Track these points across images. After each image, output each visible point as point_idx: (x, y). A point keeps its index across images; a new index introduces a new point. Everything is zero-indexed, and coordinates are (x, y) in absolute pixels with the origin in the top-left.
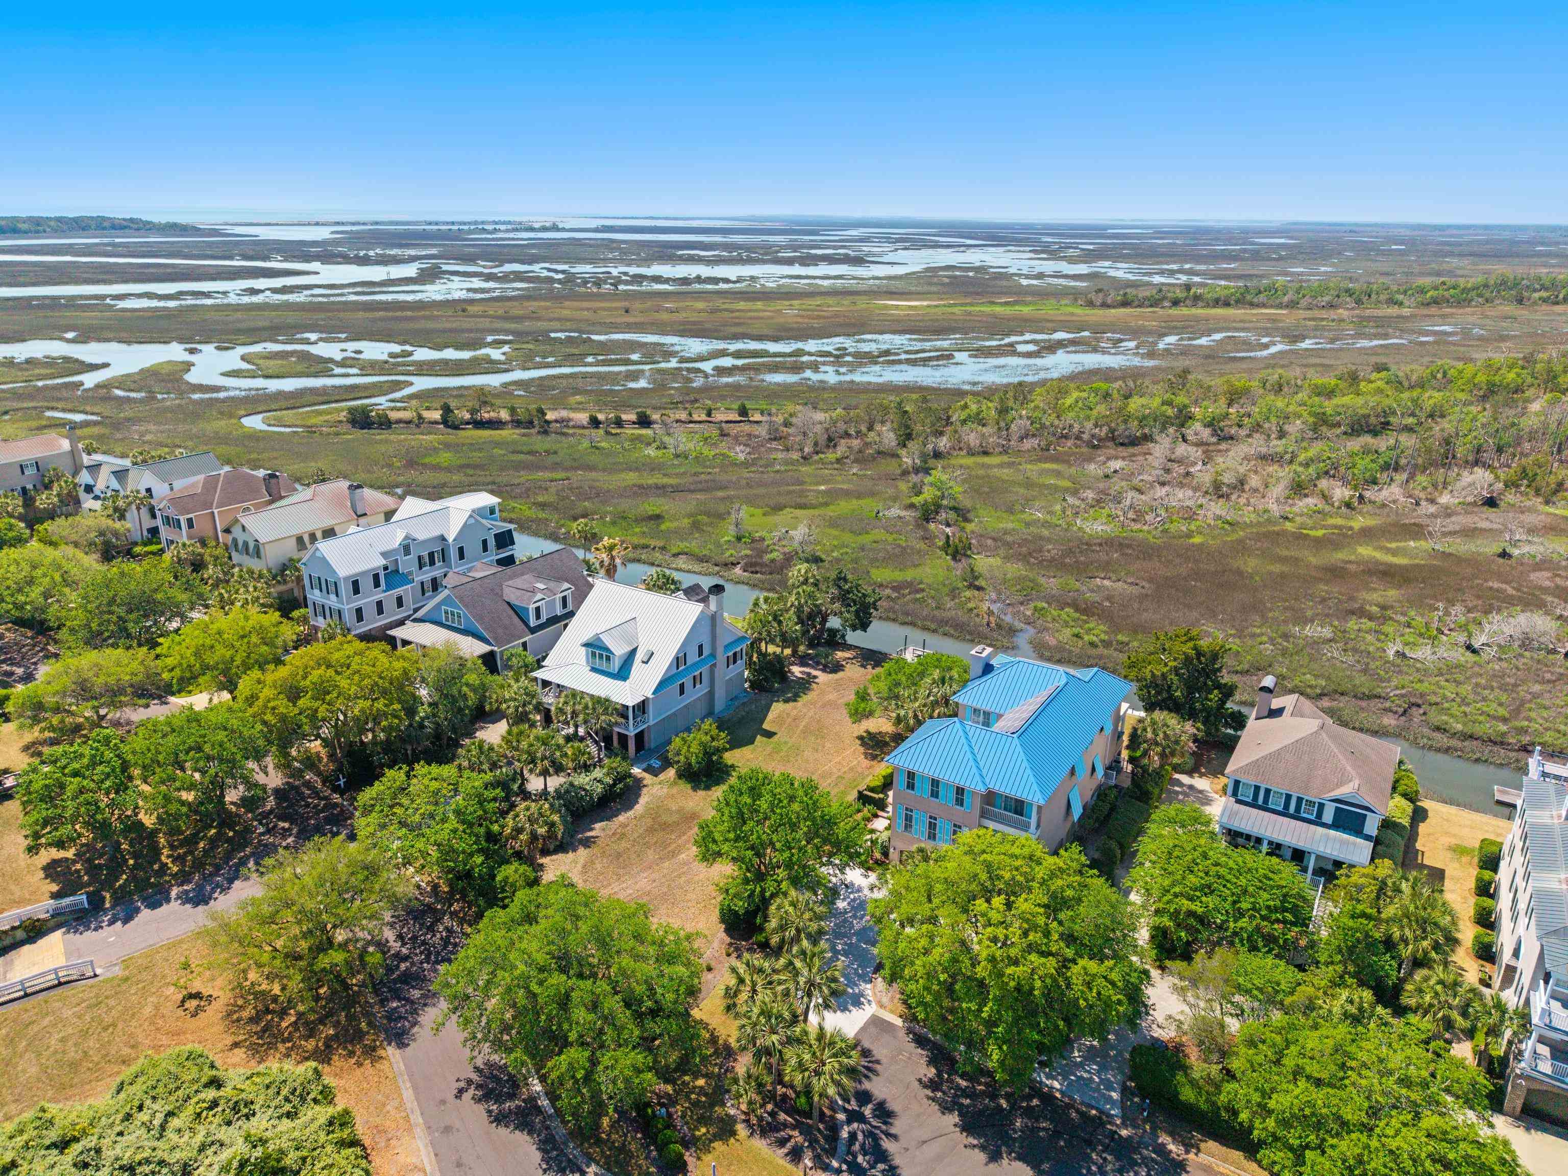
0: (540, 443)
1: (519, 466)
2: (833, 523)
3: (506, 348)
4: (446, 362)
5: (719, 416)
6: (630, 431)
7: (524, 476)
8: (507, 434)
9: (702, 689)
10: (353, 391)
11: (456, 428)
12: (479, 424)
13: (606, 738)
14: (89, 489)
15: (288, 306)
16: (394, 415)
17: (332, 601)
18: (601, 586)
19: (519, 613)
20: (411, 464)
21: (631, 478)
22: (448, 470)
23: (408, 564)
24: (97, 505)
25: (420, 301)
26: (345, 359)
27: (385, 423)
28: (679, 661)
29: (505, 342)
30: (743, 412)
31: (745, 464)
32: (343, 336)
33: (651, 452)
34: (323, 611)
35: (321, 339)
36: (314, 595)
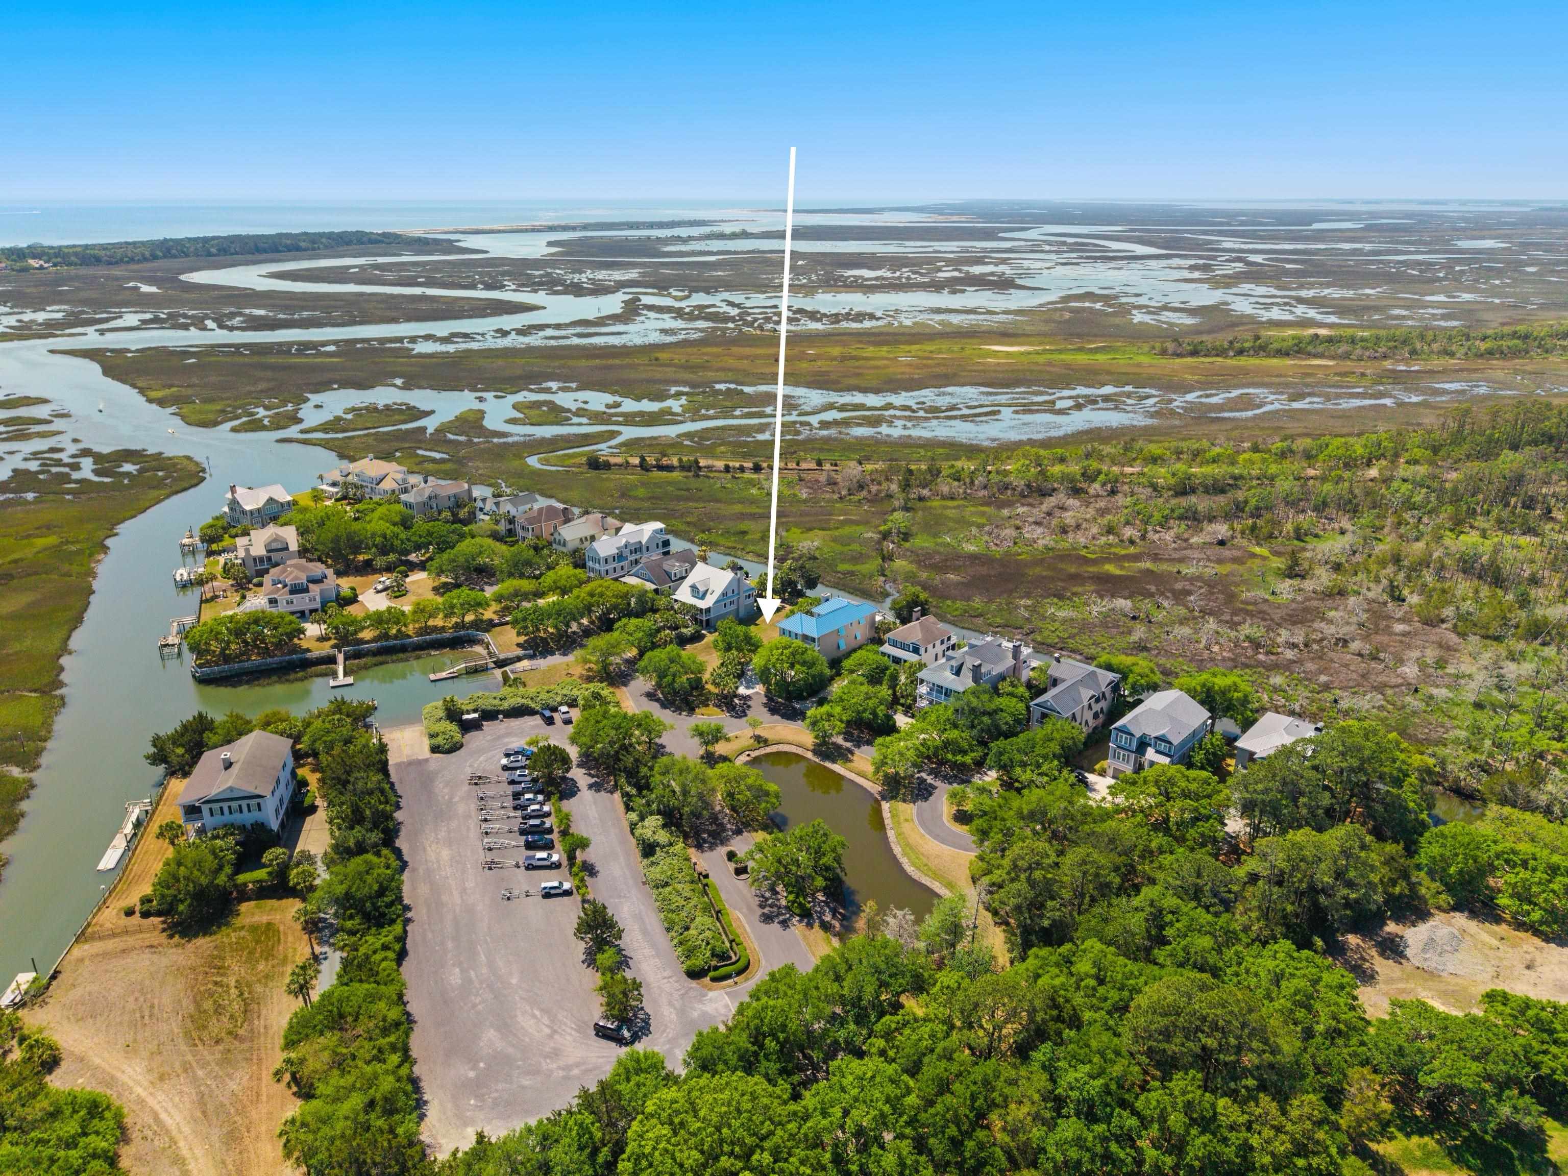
0: (694, 483)
1: (679, 499)
2: (835, 540)
3: (683, 400)
4: (641, 414)
5: (804, 466)
6: (748, 475)
7: (682, 506)
8: (676, 475)
9: (734, 607)
10: (586, 439)
11: (647, 470)
12: (661, 468)
13: (695, 620)
14: (481, 509)
15: (530, 351)
16: (613, 460)
17: (597, 566)
18: (700, 565)
19: (668, 574)
20: (623, 495)
21: (738, 508)
22: (642, 500)
23: (626, 553)
24: (487, 518)
25: (624, 346)
26: (579, 409)
27: (607, 466)
28: (724, 594)
29: (682, 394)
30: (819, 463)
31: (805, 501)
32: (574, 385)
33: (754, 491)
34: (592, 570)
35: (560, 389)
36: (590, 564)
